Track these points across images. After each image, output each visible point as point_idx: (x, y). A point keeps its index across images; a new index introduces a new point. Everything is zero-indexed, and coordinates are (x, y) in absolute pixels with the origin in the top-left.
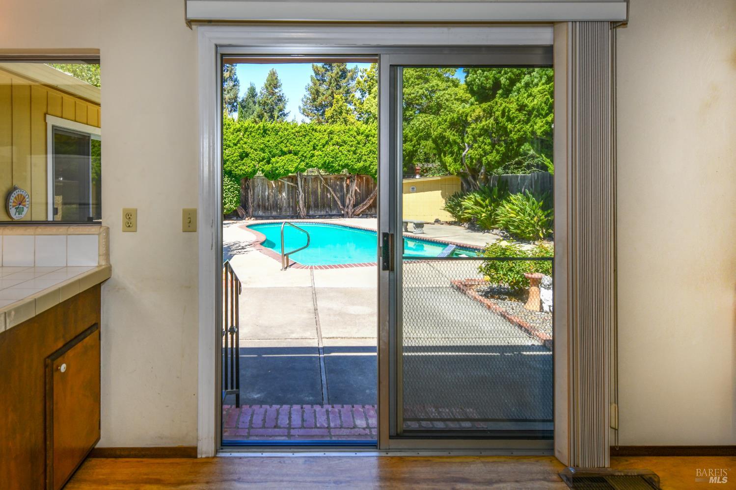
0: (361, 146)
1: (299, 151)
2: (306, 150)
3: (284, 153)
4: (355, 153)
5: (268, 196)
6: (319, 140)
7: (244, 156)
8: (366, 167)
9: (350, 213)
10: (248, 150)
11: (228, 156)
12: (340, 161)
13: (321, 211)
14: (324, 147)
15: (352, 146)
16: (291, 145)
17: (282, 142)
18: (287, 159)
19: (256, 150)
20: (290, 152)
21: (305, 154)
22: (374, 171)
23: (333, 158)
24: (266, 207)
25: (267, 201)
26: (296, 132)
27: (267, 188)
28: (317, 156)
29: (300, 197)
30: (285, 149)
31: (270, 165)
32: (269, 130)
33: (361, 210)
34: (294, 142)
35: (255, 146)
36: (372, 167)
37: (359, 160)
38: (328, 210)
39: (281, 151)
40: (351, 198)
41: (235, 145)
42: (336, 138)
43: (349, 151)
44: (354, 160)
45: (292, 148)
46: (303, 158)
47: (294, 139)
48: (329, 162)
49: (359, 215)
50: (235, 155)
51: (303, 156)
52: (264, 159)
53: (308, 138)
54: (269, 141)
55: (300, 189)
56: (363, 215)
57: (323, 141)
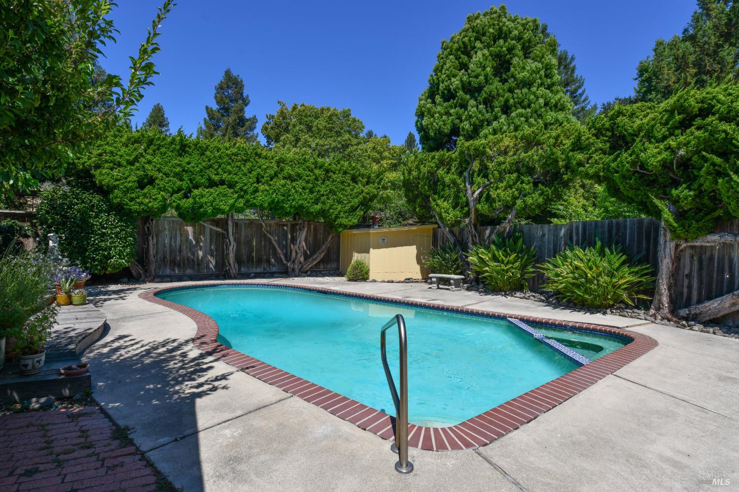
0: (319, 183)
1: (236, 182)
2: (246, 181)
3: (212, 184)
4: (311, 192)
5: (180, 246)
6: (266, 169)
7: (145, 182)
8: (324, 210)
9: (297, 271)
10: (155, 174)
11: (117, 180)
12: (293, 200)
13: (256, 269)
14: (271, 180)
15: (308, 182)
16: (225, 172)
17: (210, 166)
18: (218, 192)
19: (167, 175)
20: (222, 182)
21: (245, 188)
22: (333, 216)
23: (283, 196)
24: (177, 262)
25: (178, 253)
26: (232, 154)
27: (178, 235)
28: (262, 191)
29: (231, 248)
30: (216, 178)
31: (191, 200)
32: (190, 147)
33: (310, 266)
34: (229, 167)
35: (166, 169)
36: (331, 211)
37: (316, 202)
38: (266, 267)
39: (209, 179)
40: (298, 251)
41: (131, 163)
42: (288, 170)
43: (304, 188)
44: (311, 201)
45: (225, 176)
46: (242, 193)
47: (229, 164)
48: (278, 200)
49: (306, 272)
50: (129, 179)
51: (241, 189)
52: (179, 190)
53: (248, 165)
54: (189, 163)
55: (231, 238)
56: (311, 271)
57: (271, 172)
